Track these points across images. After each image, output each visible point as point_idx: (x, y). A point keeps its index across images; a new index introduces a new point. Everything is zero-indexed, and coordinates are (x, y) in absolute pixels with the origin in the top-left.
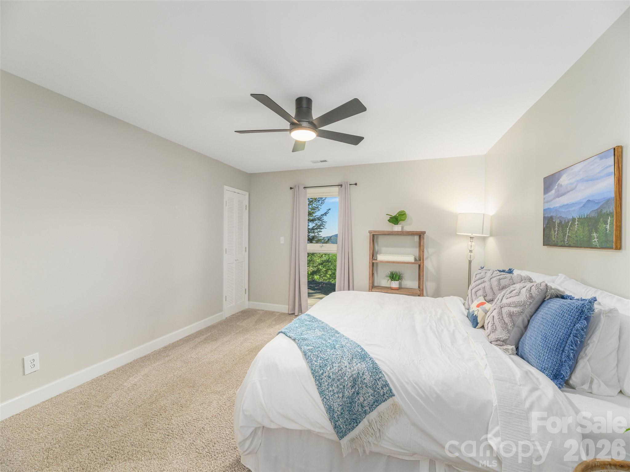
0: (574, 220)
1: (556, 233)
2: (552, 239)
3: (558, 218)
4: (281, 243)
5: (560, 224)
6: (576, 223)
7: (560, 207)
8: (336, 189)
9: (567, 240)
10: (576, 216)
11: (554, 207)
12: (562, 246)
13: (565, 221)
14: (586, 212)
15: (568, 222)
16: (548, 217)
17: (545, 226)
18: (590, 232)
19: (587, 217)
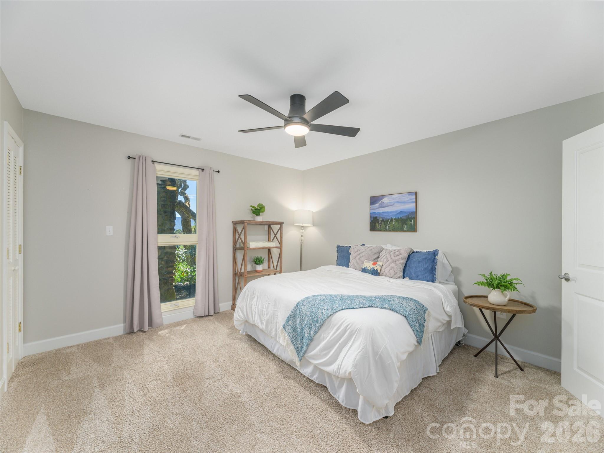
0: (392, 219)
1: (380, 225)
2: (377, 228)
3: (381, 218)
4: (108, 234)
5: (383, 221)
6: (394, 221)
7: (383, 212)
8: (196, 172)
9: (388, 228)
10: (394, 218)
11: (378, 212)
12: (384, 231)
13: (386, 219)
14: (399, 216)
15: (388, 220)
16: (373, 217)
17: (371, 221)
18: (403, 225)
19: (400, 218)
